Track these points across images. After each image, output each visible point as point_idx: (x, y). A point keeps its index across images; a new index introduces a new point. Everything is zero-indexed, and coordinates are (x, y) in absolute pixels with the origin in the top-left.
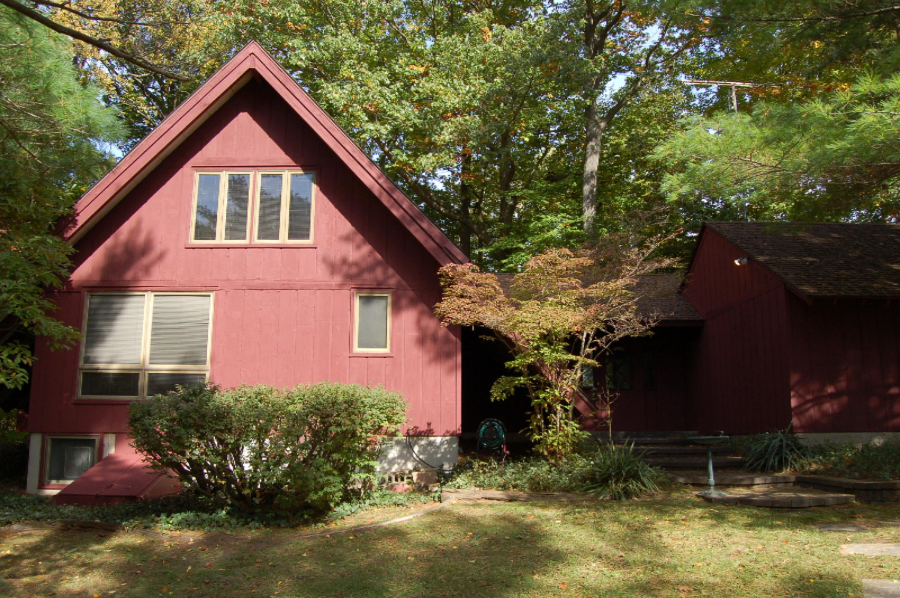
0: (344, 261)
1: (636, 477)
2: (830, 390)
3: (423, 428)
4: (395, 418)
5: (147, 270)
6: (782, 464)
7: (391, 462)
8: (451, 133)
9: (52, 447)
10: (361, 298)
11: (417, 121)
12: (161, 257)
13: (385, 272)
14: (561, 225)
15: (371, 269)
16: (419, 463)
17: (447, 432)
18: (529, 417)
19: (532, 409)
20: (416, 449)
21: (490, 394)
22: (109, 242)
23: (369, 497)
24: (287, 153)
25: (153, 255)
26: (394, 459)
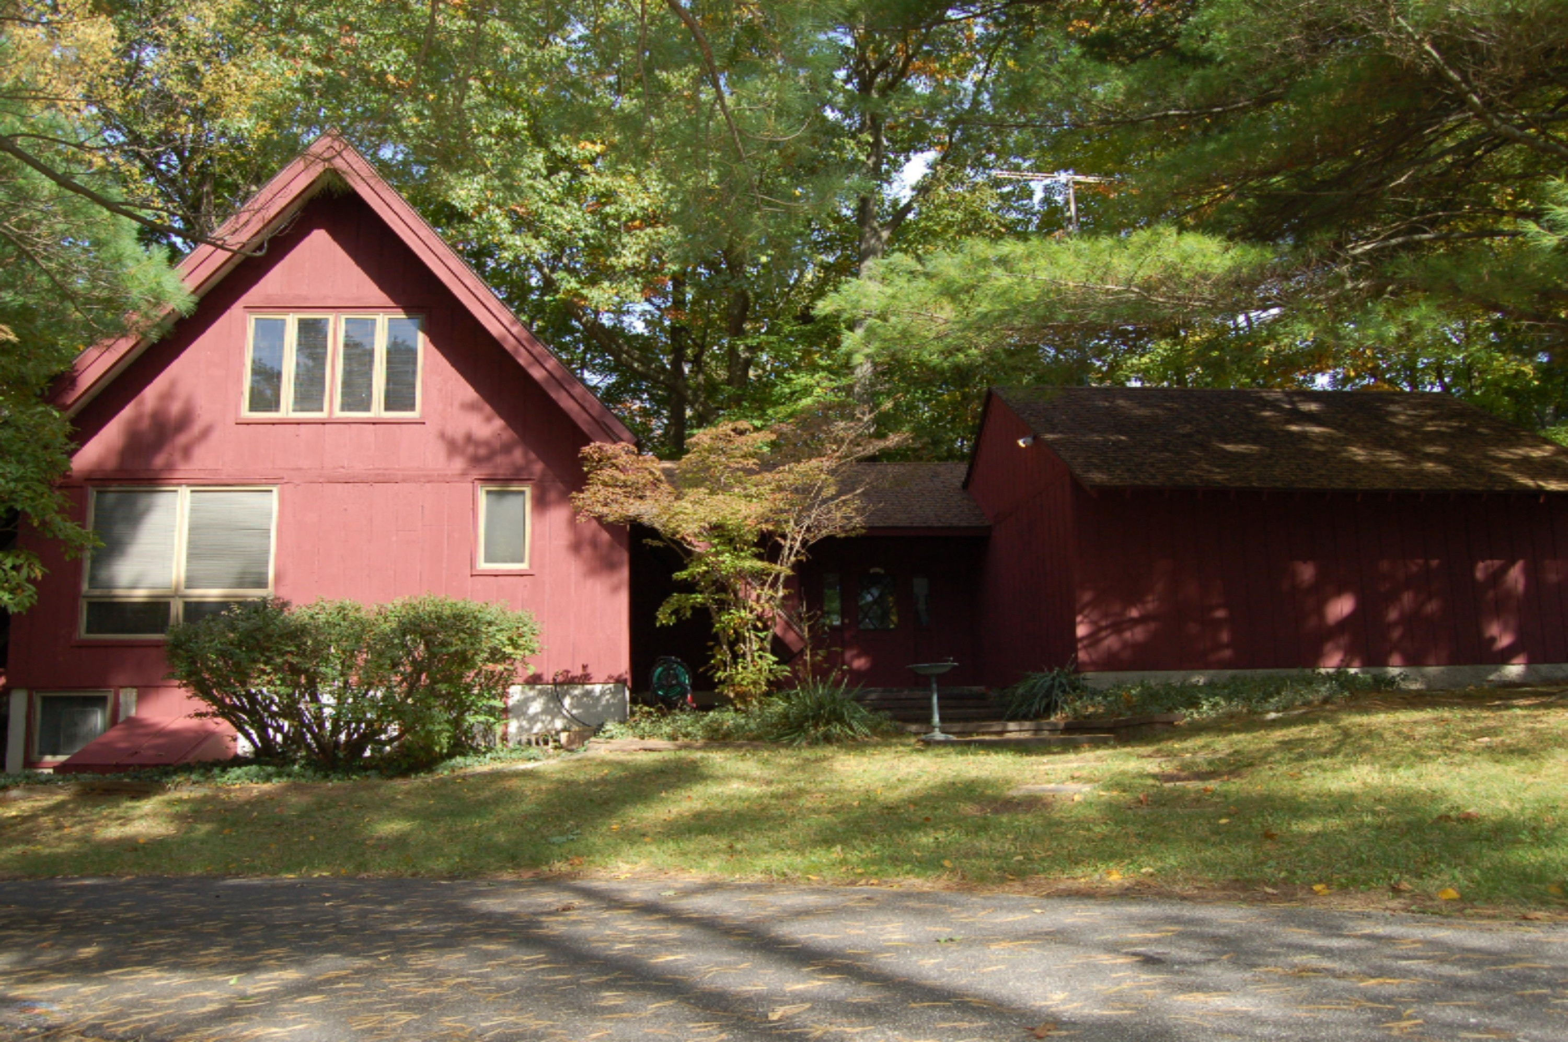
0: (469, 439)
1: (840, 719)
2: (1134, 613)
3: (578, 672)
4: (521, 642)
5: (187, 452)
6: (1050, 708)
7: (533, 719)
8: (638, 254)
9: (44, 708)
10: (488, 492)
11: (590, 232)
12: (205, 433)
13: (525, 455)
14: (818, 390)
15: (507, 449)
16: (569, 721)
17: (610, 677)
18: (711, 648)
19: (716, 638)
20: (567, 702)
21: (656, 618)
22: (127, 412)
23: (489, 749)
24: (382, 287)
25: (196, 429)
26: (536, 715)
